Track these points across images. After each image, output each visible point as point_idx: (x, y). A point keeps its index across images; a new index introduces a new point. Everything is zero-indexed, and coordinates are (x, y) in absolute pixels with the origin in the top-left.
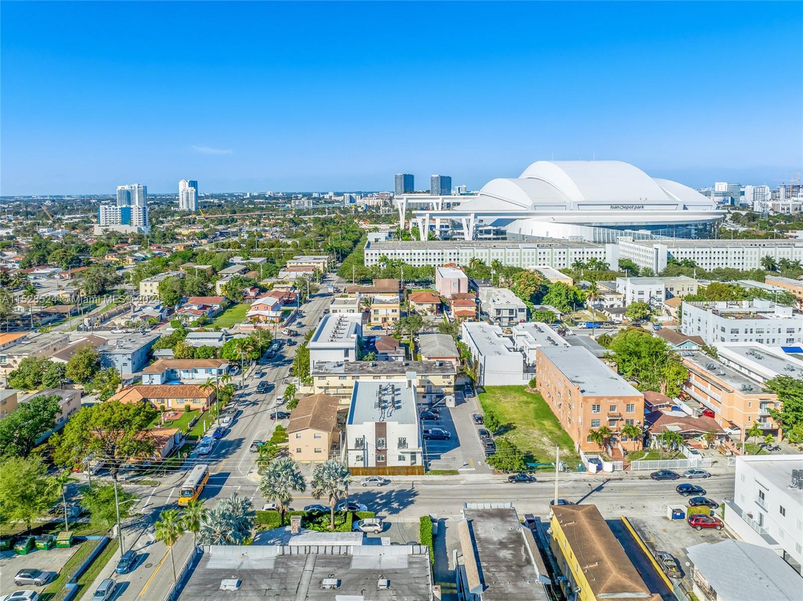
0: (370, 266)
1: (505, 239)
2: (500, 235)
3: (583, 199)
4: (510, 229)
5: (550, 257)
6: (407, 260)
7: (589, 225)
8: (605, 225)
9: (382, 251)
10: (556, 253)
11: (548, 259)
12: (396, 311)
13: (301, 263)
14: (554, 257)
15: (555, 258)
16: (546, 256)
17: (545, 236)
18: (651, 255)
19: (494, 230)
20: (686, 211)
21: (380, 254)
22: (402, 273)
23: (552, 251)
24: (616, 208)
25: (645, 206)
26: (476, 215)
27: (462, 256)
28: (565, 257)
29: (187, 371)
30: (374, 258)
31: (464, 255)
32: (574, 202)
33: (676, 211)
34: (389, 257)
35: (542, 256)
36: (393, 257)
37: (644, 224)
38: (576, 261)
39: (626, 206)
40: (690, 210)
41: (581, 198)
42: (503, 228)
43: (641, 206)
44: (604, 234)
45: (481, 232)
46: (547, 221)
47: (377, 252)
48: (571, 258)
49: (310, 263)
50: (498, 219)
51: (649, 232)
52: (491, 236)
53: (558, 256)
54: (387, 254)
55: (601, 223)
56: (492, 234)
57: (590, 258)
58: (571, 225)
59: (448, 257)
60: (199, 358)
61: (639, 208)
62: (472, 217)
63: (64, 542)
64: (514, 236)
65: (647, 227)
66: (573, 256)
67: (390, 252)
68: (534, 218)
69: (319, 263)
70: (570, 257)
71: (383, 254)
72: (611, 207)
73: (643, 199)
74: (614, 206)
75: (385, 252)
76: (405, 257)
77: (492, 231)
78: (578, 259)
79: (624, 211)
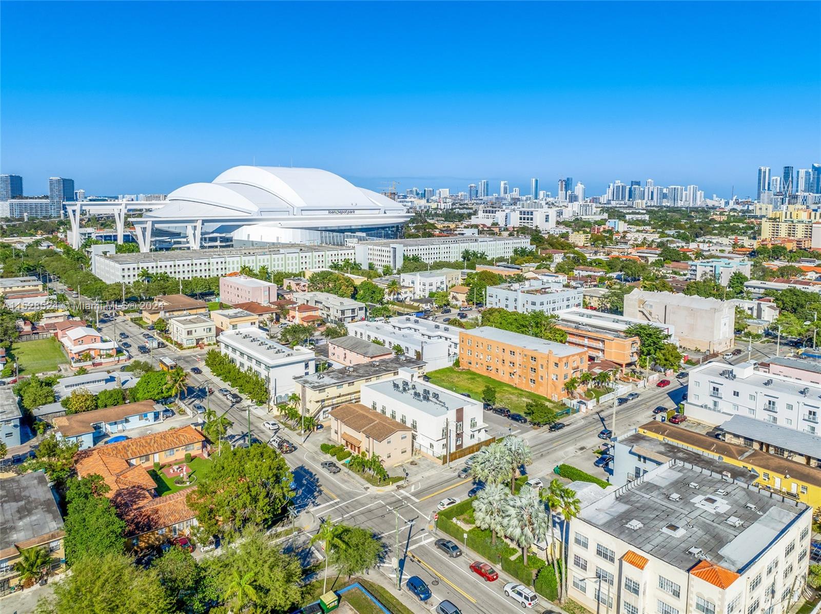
0: (132, 282)
1: (232, 246)
2: (228, 243)
3: (306, 205)
4: (238, 235)
5: (311, 260)
6: (171, 273)
7: (316, 229)
8: (329, 229)
9: (141, 265)
10: (315, 256)
11: (309, 262)
12: (254, 323)
13: (11, 288)
14: (314, 260)
15: (315, 262)
16: (307, 260)
17: (275, 241)
18: (388, 254)
19: (221, 238)
20: (385, 215)
21: (138, 268)
22: (181, 287)
23: (312, 255)
24: (333, 212)
25: (356, 211)
26: (204, 222)
27: (229, 264)
28: (323, 259)
29: (116, 423)
30: (132, 273)
31: (231, 263)
32: (298, 208)
33: (379, 215)
34: (150, 271)
35: (304, 261)
36: (154, 271)
37: (360, 227)
38: (333, 263)
39: (341, 211)
40: (388, 214)
41: (303, 204)
42: (228, 235)
43: (352, 211)
44: (330, 237)
45: (205, 239)
46: (275, 226)
47: (135, 266)
48: (328, 261)
49: (24, 287)
50: (222, 226)
51: (364, 234)
52: (218, 243)
53: (317, 260)
54: (148, 268)
55: (326, 227)
56: (219, 242)
57: (343, 260)
58: (300, 230)
59: (215, 267)
60: (106, 406)
61: (351, 212)
62: (199, 224)
63: (333, 604)
64: (244, 243)
65: (362, 230)
66: (330, 259)
67: (150, 265)
68: (261, 223)
69: (37, 286)
70: (327, 259)
71: (142, 268)
72: (329, 212)
73: (354, 204)
74: (331, 211)
75: (145, 265)
76: (168, 270)
77: (218, 238)
78: (333, 261)
79: (340, 216)
